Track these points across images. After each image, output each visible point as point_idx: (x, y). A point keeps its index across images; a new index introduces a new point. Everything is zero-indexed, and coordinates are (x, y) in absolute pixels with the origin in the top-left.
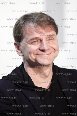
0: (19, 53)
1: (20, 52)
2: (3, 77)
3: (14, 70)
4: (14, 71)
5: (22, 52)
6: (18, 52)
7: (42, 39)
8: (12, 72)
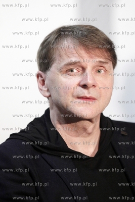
0: (43, 92)
1: (46, 89)
2: (11, 135)
3: (31, 123)
4: (31, 125)
5: (48, 90)
6: (41, 90)
7: (85, 67)
8: (28, 125)
